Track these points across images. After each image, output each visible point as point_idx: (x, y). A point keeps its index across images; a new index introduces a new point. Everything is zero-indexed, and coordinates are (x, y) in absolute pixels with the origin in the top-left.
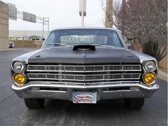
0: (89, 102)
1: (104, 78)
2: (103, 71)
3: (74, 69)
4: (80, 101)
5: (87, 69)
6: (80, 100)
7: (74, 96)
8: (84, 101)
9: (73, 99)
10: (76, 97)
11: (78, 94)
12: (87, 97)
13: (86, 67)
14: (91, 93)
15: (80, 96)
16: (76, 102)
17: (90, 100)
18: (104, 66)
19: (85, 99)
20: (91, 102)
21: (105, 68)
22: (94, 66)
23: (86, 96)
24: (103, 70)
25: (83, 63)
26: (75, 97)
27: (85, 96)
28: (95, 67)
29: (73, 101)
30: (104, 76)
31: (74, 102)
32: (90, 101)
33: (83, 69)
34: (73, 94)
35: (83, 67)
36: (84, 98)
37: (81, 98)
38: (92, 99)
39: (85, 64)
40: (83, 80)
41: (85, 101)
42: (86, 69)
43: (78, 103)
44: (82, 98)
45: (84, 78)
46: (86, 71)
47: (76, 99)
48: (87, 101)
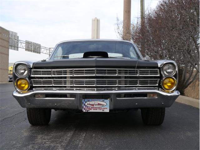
0: (101, 111)
1: (117, 83)
3: (83, 72)
4: (91, 110)
6: (90, 107)
7: (84, 103)
8: (95, 110)
9: (83, 107)
11: (89, 101)
12: (99, 104)
13: (97, 70)
14: (103, 100)
15: (90, 103)
17: (102, 108)
18: (117, 69)
21: (119, 72)
22: (107, 69)
24: (116, 74)
25: (94, 65)
26: (85, 105)
27: (96, 103)
28: (108, 70)
29: (83, 109)
30: (117, 81)
31: (84, 111)
32: (102, 109)
33: (94, 72)
34: (83, 101)
35: (94, 70)
36: (95, 106)
37: (91, 105)
38: (104, 107)
39: (96, 66)
40: (94, 85)
41: (97, 110)
42: (97, 72)
43: (89, 111)
44: (93, 105)
45: (96, 83)
46: (97, 74)
47: (86, 107)
48: (98, 109)
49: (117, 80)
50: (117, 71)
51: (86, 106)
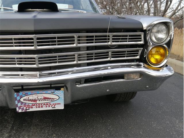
0: (50, 108)
1: (76, 59)
2: (75, 45)
3: (12, 43)
4: (32, 108)
5: (41, 42)
6: (30, 105)
7: (18, 98)
8: (39, 107)
9: (17, 105)
10: (22, 100)
11: (26, 95)
12: (45, 98)
13: (38, 39)
14: (53, 91)
15: (30, 98)
16: (23, 109)
17: (52, 103)
18: (76, 35)
19: (41, 102)
20: (53, 107)
21: (79, 40)
22: (56, 36)
23: (43, 98)
24: (73, 44)
25: (32, 28)
26: (19, 101)
27: (39, 98)
28: (58, 38)
29: (17, 109)
30: (76, 56)
31: (20, 111)
32: (51, 106)
33: (33, 42)
34: (16, 96)
35: (32, 39)
36: (38, 102)
37: (32, 101)
38: (54, 102)
39: (35, 30)
40: (35, 66)
41: (42, 107)
42: (38, 42)
43: (28, 111)
44: (35, 101)
45: (37, 62)
46: (39, 46)
47: (23, 105)
48: (45, 106)
49: (76, 53)
50: (76, 39)
51: (22, 103)
